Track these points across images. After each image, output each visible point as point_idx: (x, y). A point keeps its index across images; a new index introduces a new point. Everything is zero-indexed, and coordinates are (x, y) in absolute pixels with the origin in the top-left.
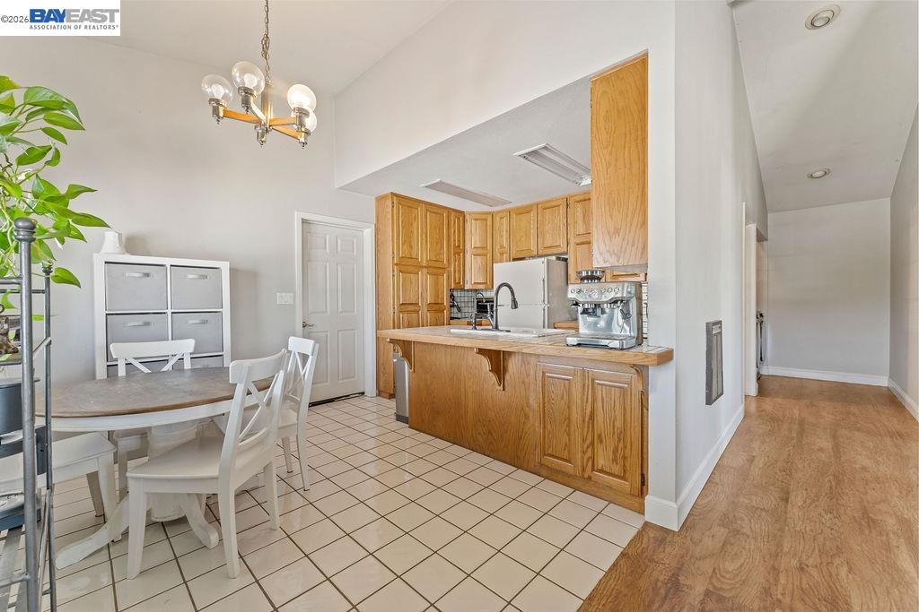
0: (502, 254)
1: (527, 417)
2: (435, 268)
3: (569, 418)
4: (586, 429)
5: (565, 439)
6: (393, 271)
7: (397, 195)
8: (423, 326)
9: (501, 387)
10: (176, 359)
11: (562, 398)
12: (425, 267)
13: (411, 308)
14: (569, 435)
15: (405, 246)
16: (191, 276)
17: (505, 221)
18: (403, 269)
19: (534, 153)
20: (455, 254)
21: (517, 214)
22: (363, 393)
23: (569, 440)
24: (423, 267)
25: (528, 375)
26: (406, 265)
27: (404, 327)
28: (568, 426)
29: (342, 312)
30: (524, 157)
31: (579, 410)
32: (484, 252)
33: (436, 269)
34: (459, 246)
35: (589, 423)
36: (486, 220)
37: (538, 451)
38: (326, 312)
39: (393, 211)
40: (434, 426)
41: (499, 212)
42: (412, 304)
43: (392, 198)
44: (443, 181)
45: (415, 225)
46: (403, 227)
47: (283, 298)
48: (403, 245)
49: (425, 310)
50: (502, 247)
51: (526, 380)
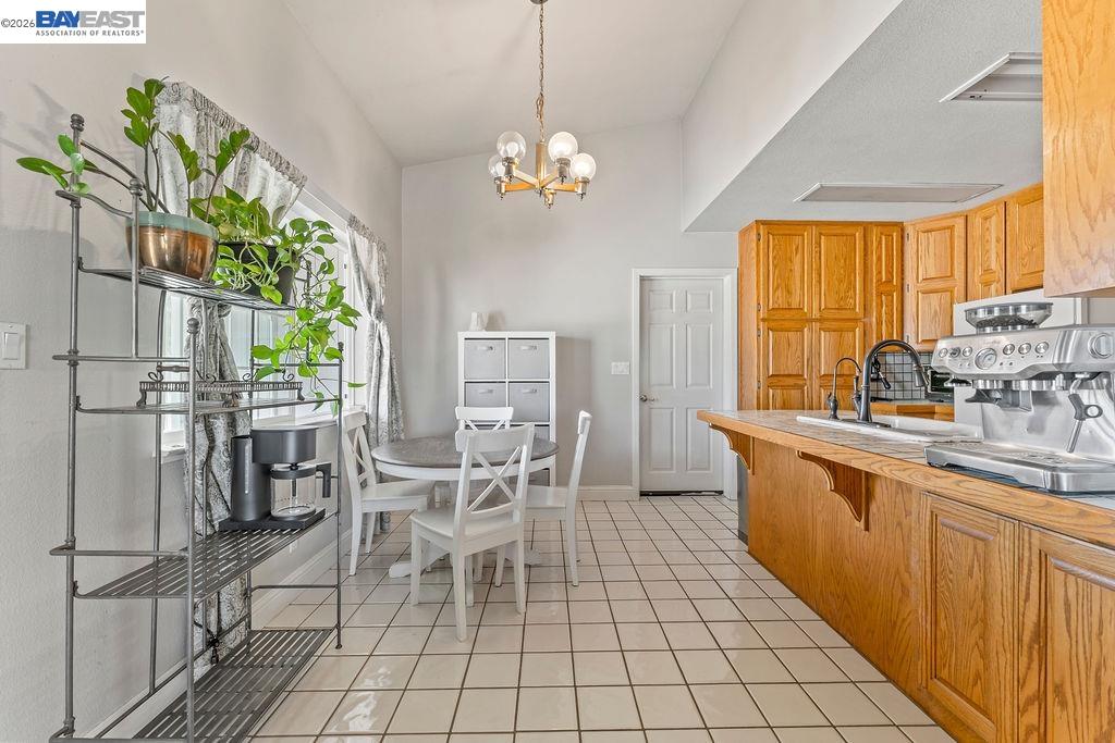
0: (987, 284)
1: (905, 591)
2: (835, 320)
3: (984, 621)
4: (1024, 659)
5: (976, 662)
6: (759, 329)
7: (764, 223)
8: (811, 408)
9: (862, 524)
10: (499, 425)
11: (971, 574)
12: (816, 320)
13: (791, 381)
14: (984, 655)
15: (779, 293)
16: (523, 348)
17: (995, 223)
18: (772, 324)
19: (991, 80)
20: (879, 295)
21: (1022, 204)
22: (721, 493)
23: (986, 668)
24: (812, 320)
25: (908, 513)
26: (781, 320)
27: (775, 408)
28: (983, 637)
29: (692, 385)
30: (971, 94)
31: (1008, 612)
32: (948, 284)
33: (837, 321)
34: (890, 281)
35: (1030, 648)
36: (951, 228)
37: (922, 663)
38: (672, 384)
39: (758, 246)
40: (775, 561)
41: (981, 208)
42: (789, 376)
43: (758, 229)
44: (828, 184)
45: (797, 260)
46: (775, 266)
47: (618, 368)
48: (774, 292)
49: (816, 385)
50: (987, 271)
51: (905, 522)
